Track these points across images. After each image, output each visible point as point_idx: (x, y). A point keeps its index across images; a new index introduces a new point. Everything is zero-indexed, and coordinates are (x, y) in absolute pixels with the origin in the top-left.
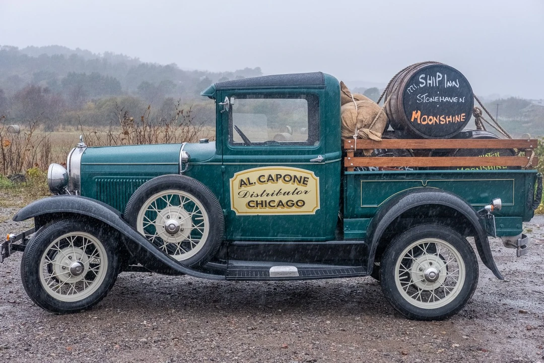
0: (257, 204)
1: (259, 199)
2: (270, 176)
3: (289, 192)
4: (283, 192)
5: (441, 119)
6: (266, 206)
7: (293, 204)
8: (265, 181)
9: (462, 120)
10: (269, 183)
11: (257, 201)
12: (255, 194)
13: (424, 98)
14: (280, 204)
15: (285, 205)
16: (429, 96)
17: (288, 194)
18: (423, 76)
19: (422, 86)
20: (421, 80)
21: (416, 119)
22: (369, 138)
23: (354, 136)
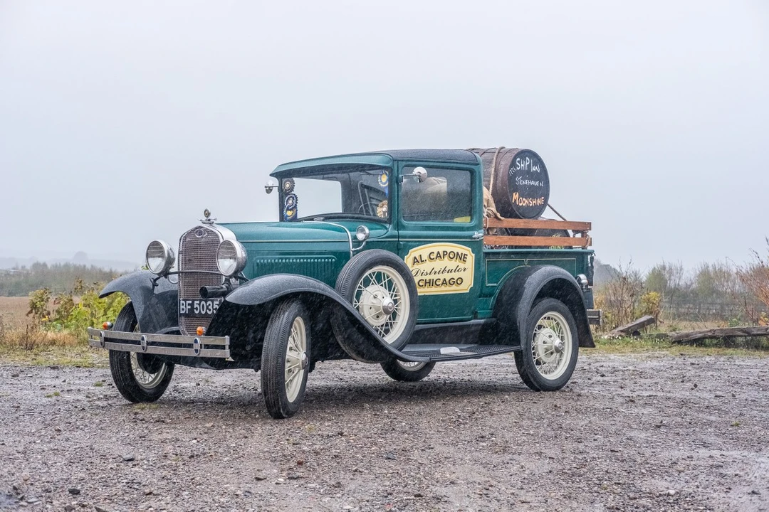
0: (426, 283)
1: (428, 278)
2: (438, 253)
3: (452, 270)
4: (447, 269)
5: (530, 201)
6: (433, 285)
7: (454, 282)
8: (434, 259)
9: (542, 203)
10: (438, 260)
12: (425, 273)
13: (520, 182)
14: (444, 282)
15: (448, 283)
16: (523, 179)
17: (451, 272)
18: (518, 159)
19: (518, 169)
20: (518, 164)
21: (515, 200)
22: (496, 217)
23: (485, 215)
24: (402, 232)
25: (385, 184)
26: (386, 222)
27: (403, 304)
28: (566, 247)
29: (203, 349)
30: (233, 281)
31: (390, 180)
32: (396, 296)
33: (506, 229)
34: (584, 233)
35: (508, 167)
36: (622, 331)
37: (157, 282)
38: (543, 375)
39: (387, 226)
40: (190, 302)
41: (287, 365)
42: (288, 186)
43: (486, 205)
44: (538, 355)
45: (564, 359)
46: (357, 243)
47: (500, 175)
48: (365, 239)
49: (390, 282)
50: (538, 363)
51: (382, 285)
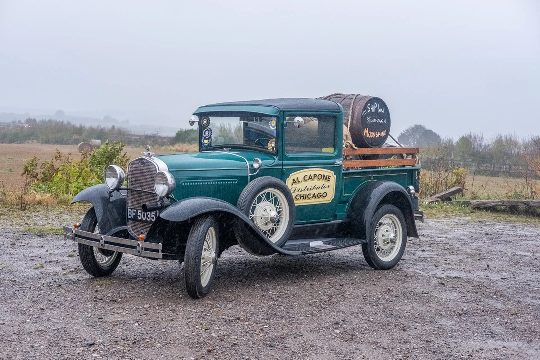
0: (301, 197)
1: (303, 193)
2: (311, 176)
3: (320, 187)
4: (316, 187)
5: (376, 134)
6: (306, 199)
7: (321, 196)
8: (307, 180)
9: (385, 135)
10: (310, 181)
11: (301, 195)
12: (301, 190)
13: (370, 121)
14: (314, 196)
15: (317, 197)
16: (372, 119)
17: (319, 189)
18: (369, 105)
19: (369, 111)
20: (369, 108)
21: (366, 134)
22: (352, 147)
23: (344, 146)
24: (285, 162)
25: (274, 127)
26: (274, 155)
27: (285, 214)
28: (401, 167)
29: (144, 251)
30: (166, 200)
31: (278, 125)
32: (280, 208)
34: (414, 156)
35: (362, 110)
36: (438, 198)
37: (112, 194)
38: (382, 259)
39: (275, 157)
40: (135, 211)
41: (203, 261)
42: (205, 122)
43: (345, 139)
44: (379, 245)
45: (396, 246)
46: (253, 170)
47: (356, 115)
48: (259, 168)
49: (276, 200)
50: (378, 250)
51: (270, 202)
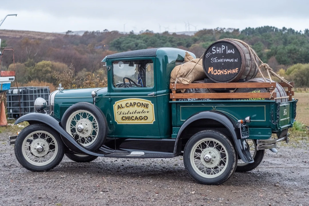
0: (126, 118)
2: (131, 103)
3: (140, 112)
5: (225, 71)
6: (130, 119)
7: (143, 118)
8: (129, 106)
9: (236, 72)
10: (131, 107)
11: (126, 117)
12: (125, 113)
13: (215, 60)
14: (136, 118)
15: (139, 119)
16: (218, 59)
17: (139, 113)
18: (214, 47)
19: (214, 53)
20: (213, 50)
33: (208, 89)
